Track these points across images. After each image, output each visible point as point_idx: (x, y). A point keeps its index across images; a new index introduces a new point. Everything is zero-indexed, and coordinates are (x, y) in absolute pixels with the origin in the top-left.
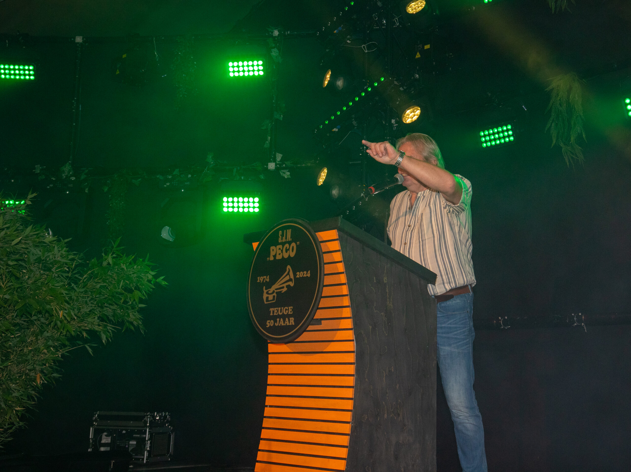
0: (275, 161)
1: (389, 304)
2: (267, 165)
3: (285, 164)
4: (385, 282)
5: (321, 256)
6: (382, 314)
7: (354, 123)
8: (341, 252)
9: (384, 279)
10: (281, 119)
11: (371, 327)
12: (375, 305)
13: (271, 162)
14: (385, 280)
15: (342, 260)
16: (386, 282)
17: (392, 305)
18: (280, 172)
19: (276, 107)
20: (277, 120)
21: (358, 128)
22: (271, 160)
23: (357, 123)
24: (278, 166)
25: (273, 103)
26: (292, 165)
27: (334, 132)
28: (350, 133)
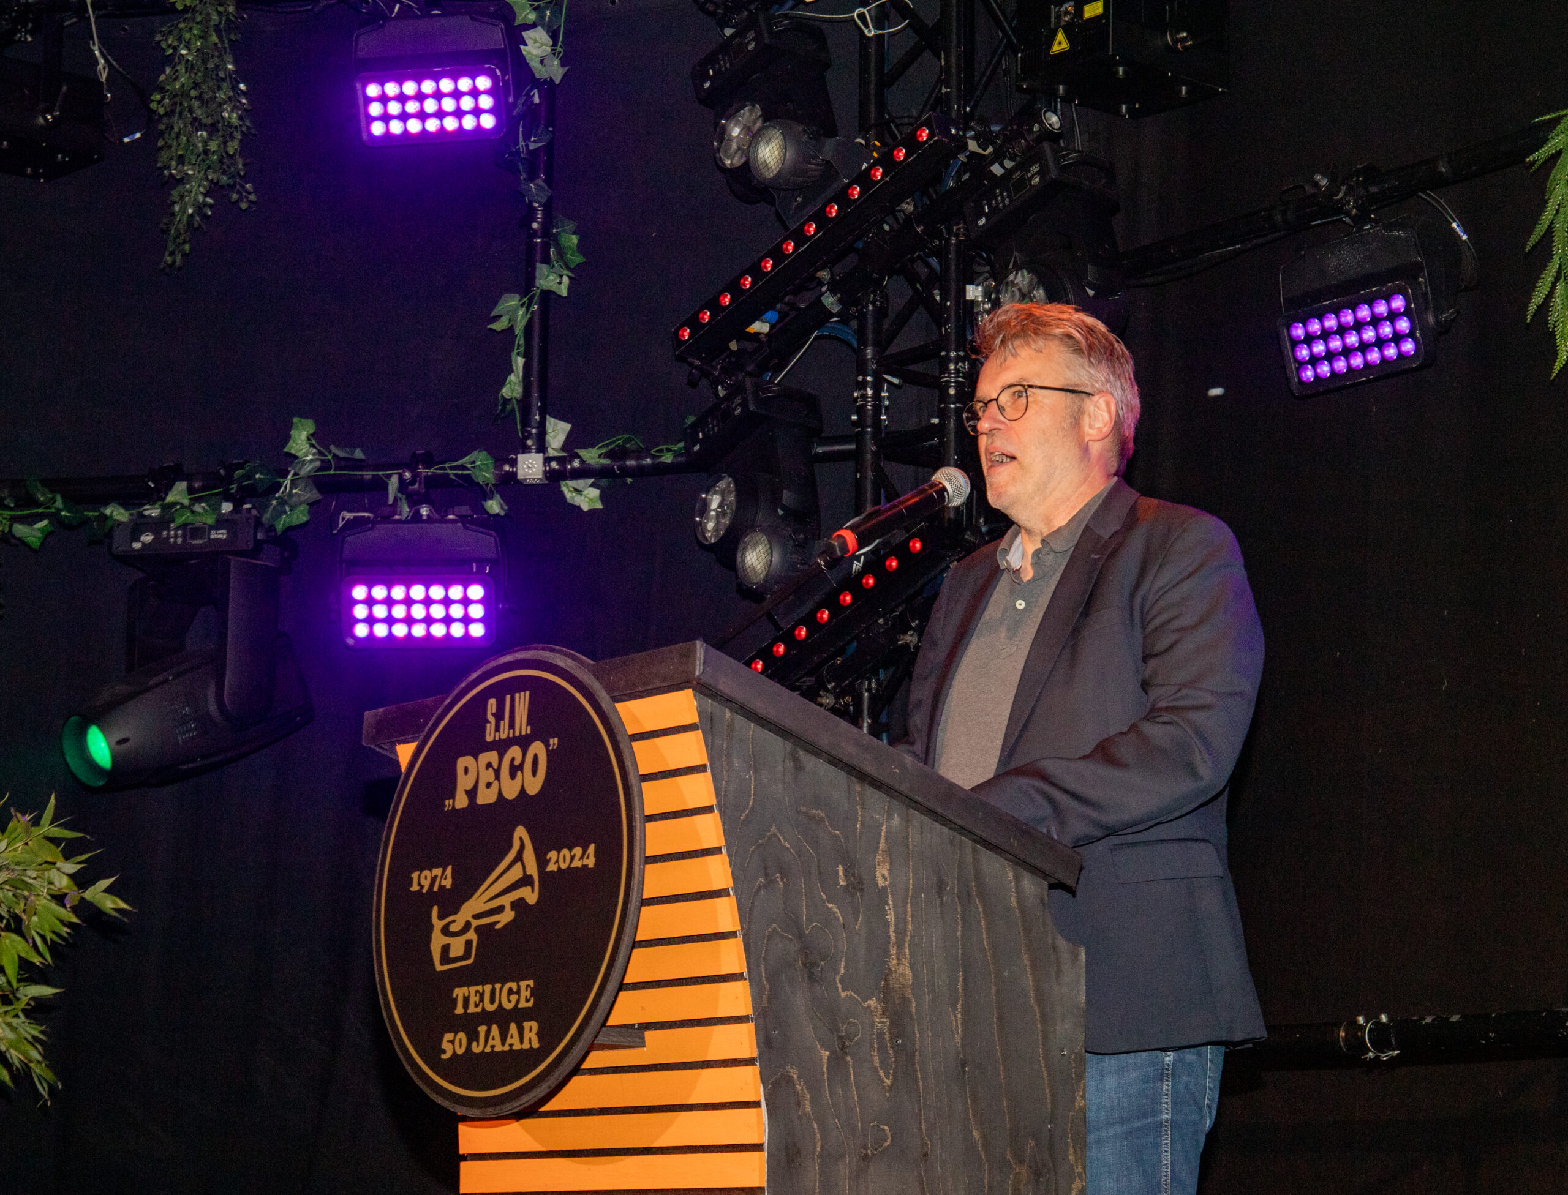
0: (542, 448)
1: (898, 964)
2: (514, 463)
3: (578, 456)
4: (881, 883)
5: (635, 789)
6: (872, 1003)
7: (830, 301)
8: (709, 774)
9: (878, 874)
10: (564, 291)
12: (842, 971)
13: (526, 450)
14: (882, 874)
15: (715, 803)
16: (887, 883)
17: (908, 972)
18: (564, 489)
19: (546, 247)
20: (547, 295)
21: (844, 320)
22: (529, 442)
23: (840, 301)
24: (554, 465)
25: (534, 233)
26: (606, 462)
27: (757, 335)
28: (816, 337)
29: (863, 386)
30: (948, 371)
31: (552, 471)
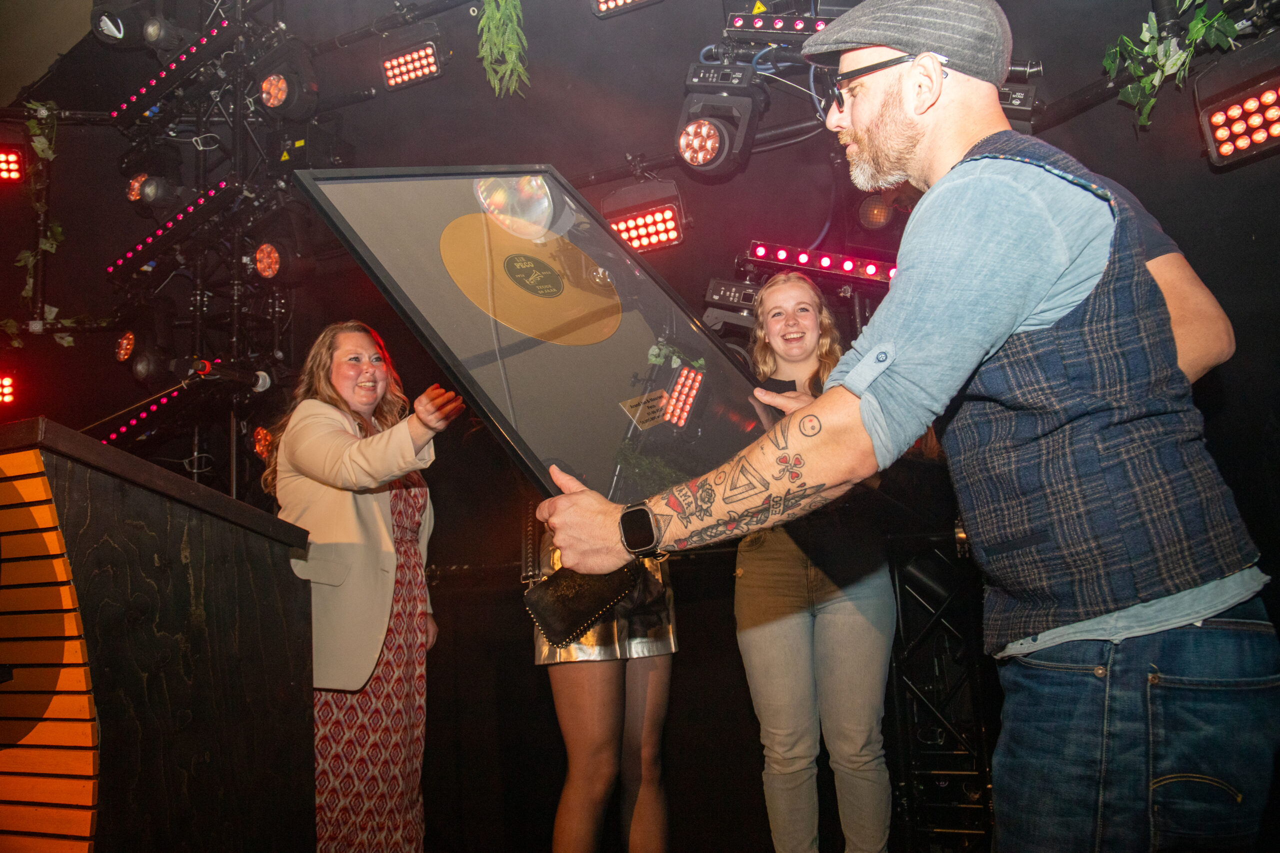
0: (42, 318)
1: (196, 609)
2: (28, 325)
3: (60, 323)
4: (184, 561)
6: (179, 636)
7: (180, 258)
8: (54, 505)
9: (182, 556)
10: (53, 251)
11: (147, 674)
12: (157, 620)
13: (35, 319)
14: (185, 556)
15: (57, 524)
16: (188, 561)
17: (203, 612)
18: (56, 338)
19: (45, 231)
20: (45, 252)
21: (187, 268)
22: (35, 316)
23: (185, 258)
24: (48, 326)
25: (39, 225)
26: (74, 325)
27: (146, 272)
28: (174, 275)
29: (196, 295)
30: (234, 289)
31: (47, 328)
